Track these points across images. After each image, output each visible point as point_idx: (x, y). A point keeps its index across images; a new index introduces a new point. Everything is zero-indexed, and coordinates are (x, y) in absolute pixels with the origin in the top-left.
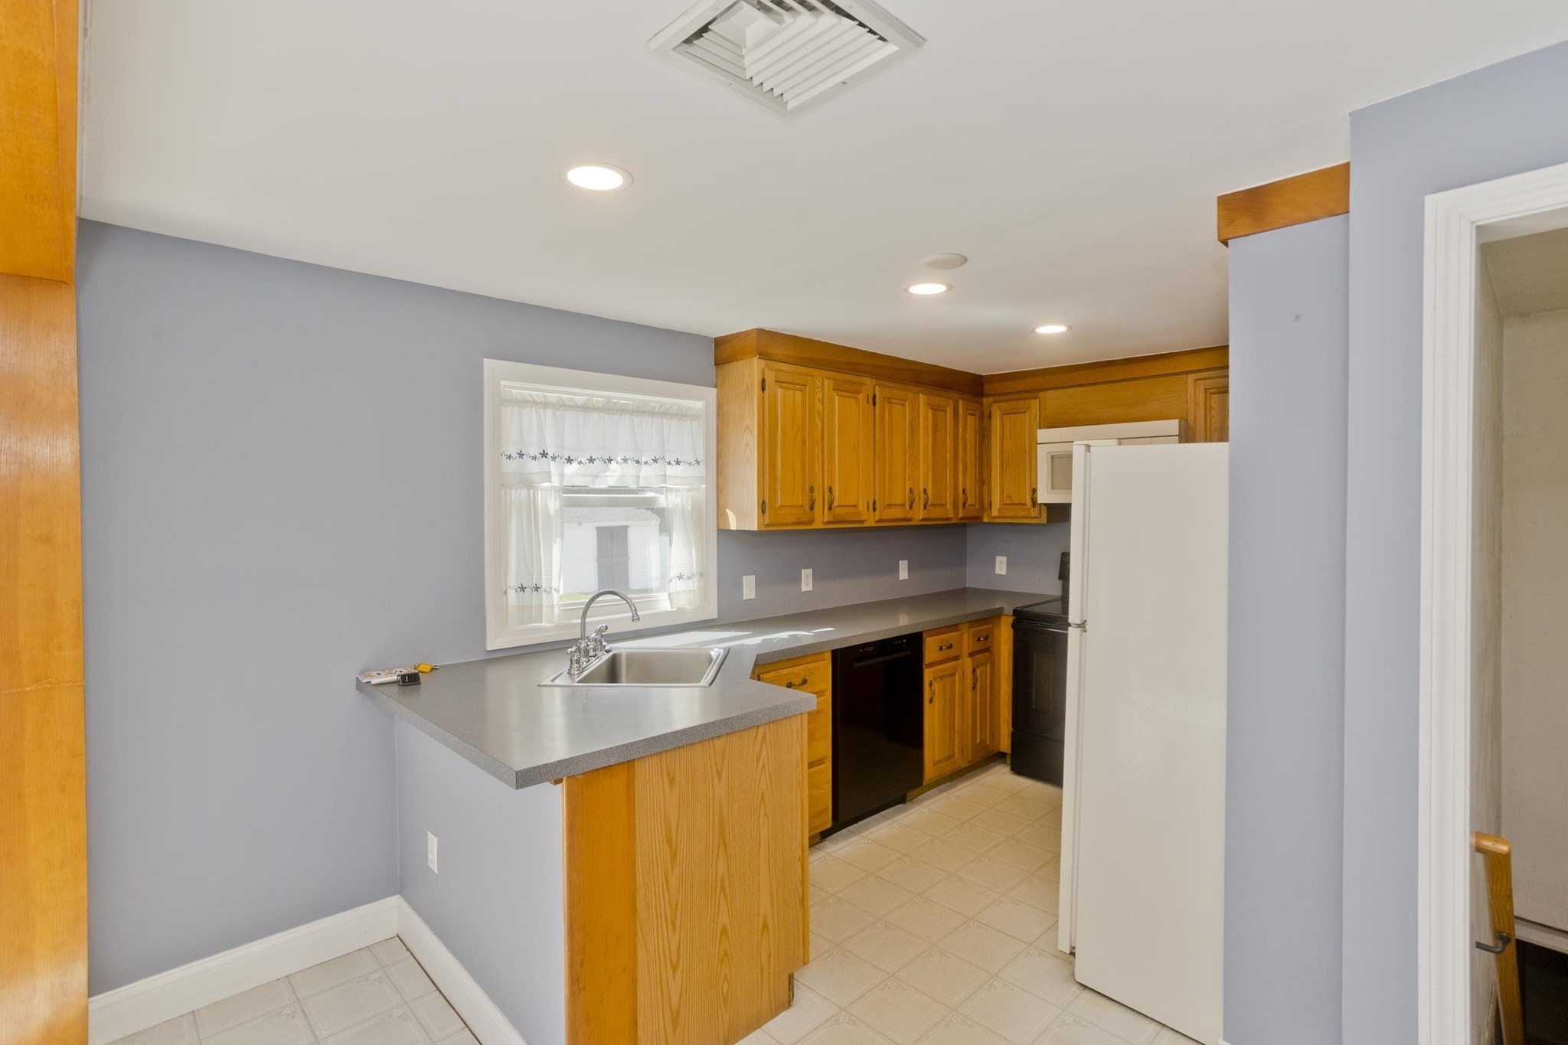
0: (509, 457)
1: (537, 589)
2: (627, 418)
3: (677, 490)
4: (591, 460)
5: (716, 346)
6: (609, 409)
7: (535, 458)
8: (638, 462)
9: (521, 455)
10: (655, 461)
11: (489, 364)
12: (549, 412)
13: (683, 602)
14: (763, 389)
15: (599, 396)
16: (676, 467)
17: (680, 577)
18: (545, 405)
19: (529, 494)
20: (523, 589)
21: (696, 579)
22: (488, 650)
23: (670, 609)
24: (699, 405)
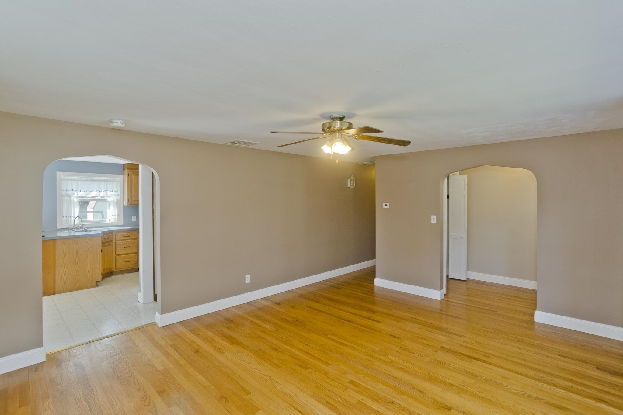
0: (64, 191)
1: (71, 217)
2: (97, 182)
3: (112, 197)
4: (87, 191)
5: (123, 166)
6: (91, 180)
7: (71, 191)
8: (100, 191)
9: (67, 190)
10: (105, 191)
11: (58, 173)
12: (75, 182)
13: (113, 221)
14: (129, 176)
15: (89, 178)
16: (112, 192)
17: (113, 215)
18: (74, 180)
19: (69, 199)
20: (66, 217)
21: (116, 216)
22: (57, 228)
23: (109, 222)
24: (119, 179)
